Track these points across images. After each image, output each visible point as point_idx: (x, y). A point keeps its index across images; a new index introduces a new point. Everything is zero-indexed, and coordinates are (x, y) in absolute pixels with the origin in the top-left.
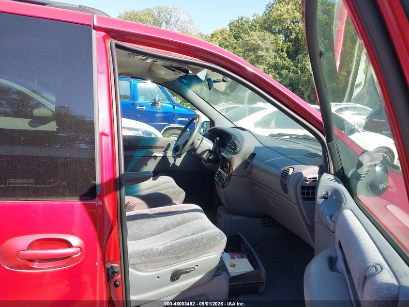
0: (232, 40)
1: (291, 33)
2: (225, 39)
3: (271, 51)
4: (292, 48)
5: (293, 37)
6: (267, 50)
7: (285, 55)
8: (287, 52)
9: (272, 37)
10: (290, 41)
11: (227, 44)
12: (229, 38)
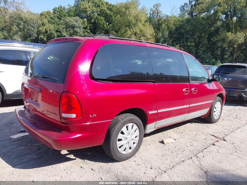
0: (56, 19)
1: (91, 18)
2: (51, 18)
3: (82, 28)
4: (93, 27)
5: (93, 21)
6: (80, 27)
7: (89, 31)
8: (90, 29)
9: (81, 20)
10: (91, 23)
11: (53, 21)
12: (54, 18)
